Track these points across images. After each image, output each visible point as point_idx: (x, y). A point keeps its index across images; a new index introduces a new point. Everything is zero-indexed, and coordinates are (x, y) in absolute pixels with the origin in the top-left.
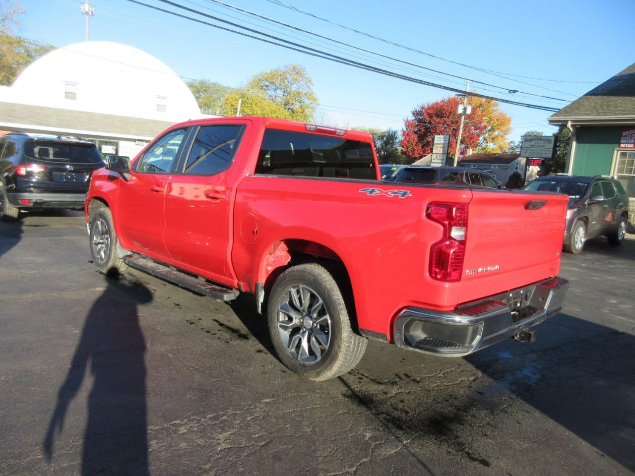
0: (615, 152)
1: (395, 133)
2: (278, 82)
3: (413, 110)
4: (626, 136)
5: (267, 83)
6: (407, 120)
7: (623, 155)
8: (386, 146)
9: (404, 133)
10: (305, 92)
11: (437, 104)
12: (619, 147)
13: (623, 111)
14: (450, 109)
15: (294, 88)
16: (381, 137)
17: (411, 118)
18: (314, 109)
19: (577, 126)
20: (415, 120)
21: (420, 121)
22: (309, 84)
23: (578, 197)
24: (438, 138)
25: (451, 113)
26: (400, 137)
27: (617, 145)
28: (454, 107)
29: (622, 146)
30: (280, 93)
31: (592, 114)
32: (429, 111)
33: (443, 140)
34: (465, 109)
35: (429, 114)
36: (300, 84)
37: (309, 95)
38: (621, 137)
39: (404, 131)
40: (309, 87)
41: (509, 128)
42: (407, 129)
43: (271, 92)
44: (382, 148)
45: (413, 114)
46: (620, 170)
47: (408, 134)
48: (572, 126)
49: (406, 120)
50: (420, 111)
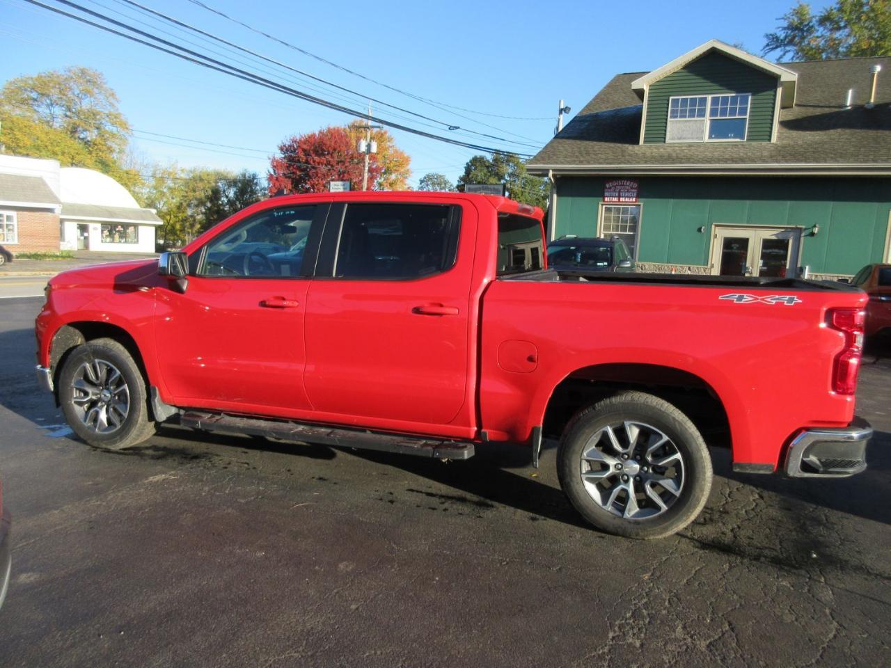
0: (600, 206)
1: (254, 177)
2: (55, 93)
3: (280, 144)
4: (610, 188)
5: (34, 95)
6: (274, 157)
7: (608, 210)
8: (243, 196)
9: (270, 178)
10: (107, 112)
11: (314, 135)
12: (604, 201)
13: (606, 159)
14: (333, 144)
15: (86, 104)
16: (232, 183)
17: (279, 155)
18: (124, 140)
19: (558, 176)
20: (284, 158)
21: (290, 159)
22: (112, 100)
23: (606, 264)
24: (335, 185)
25: (335, 150)
26: (264, 183)
27: (601, 199)
28: (339, 141)
29: (606, 199)
30: (58, 111)
31: (574, 162)
32: (305, 147)
33: (342, 187)
34: (369, 146)
35: (304, 150)
36: (95, 98)
37: (115, 118)
38: (604, 189)
39: (271, 175)
40: (112, 105)
41: (408, 170)
42: (274, 171)
43: (43, 110)
44: (237, 198)
45: (281, 149)
46: (607, 228)
47: (277, 179)
48: (554, 175)
49: (271, 158)
50: (290, 146)
